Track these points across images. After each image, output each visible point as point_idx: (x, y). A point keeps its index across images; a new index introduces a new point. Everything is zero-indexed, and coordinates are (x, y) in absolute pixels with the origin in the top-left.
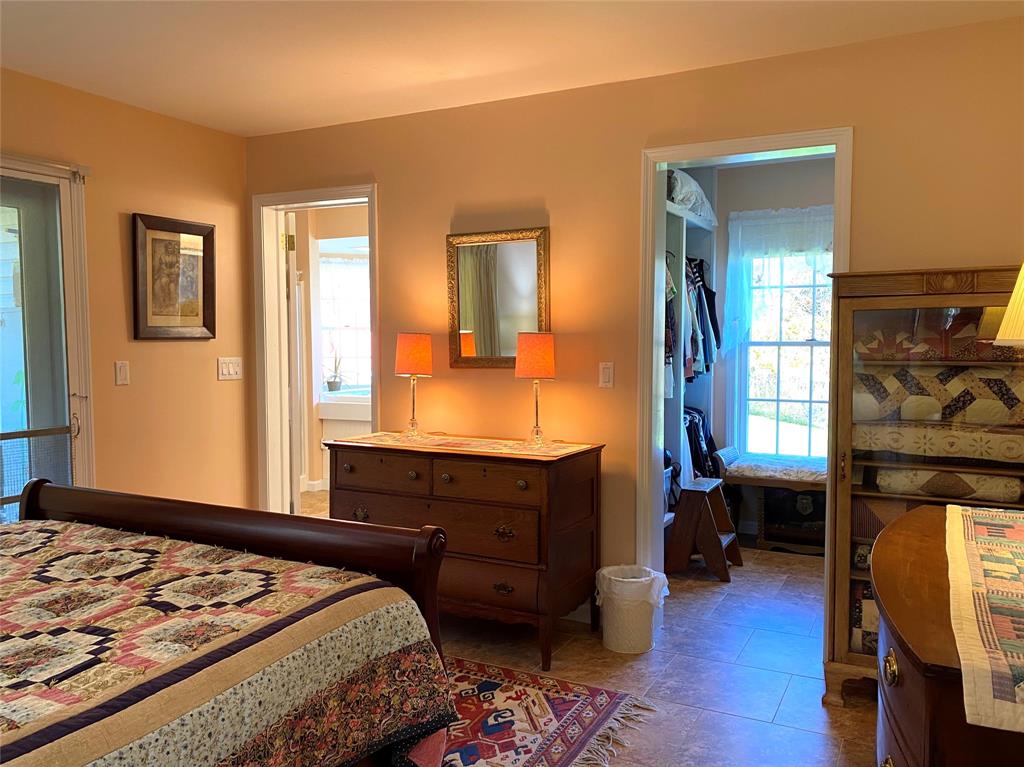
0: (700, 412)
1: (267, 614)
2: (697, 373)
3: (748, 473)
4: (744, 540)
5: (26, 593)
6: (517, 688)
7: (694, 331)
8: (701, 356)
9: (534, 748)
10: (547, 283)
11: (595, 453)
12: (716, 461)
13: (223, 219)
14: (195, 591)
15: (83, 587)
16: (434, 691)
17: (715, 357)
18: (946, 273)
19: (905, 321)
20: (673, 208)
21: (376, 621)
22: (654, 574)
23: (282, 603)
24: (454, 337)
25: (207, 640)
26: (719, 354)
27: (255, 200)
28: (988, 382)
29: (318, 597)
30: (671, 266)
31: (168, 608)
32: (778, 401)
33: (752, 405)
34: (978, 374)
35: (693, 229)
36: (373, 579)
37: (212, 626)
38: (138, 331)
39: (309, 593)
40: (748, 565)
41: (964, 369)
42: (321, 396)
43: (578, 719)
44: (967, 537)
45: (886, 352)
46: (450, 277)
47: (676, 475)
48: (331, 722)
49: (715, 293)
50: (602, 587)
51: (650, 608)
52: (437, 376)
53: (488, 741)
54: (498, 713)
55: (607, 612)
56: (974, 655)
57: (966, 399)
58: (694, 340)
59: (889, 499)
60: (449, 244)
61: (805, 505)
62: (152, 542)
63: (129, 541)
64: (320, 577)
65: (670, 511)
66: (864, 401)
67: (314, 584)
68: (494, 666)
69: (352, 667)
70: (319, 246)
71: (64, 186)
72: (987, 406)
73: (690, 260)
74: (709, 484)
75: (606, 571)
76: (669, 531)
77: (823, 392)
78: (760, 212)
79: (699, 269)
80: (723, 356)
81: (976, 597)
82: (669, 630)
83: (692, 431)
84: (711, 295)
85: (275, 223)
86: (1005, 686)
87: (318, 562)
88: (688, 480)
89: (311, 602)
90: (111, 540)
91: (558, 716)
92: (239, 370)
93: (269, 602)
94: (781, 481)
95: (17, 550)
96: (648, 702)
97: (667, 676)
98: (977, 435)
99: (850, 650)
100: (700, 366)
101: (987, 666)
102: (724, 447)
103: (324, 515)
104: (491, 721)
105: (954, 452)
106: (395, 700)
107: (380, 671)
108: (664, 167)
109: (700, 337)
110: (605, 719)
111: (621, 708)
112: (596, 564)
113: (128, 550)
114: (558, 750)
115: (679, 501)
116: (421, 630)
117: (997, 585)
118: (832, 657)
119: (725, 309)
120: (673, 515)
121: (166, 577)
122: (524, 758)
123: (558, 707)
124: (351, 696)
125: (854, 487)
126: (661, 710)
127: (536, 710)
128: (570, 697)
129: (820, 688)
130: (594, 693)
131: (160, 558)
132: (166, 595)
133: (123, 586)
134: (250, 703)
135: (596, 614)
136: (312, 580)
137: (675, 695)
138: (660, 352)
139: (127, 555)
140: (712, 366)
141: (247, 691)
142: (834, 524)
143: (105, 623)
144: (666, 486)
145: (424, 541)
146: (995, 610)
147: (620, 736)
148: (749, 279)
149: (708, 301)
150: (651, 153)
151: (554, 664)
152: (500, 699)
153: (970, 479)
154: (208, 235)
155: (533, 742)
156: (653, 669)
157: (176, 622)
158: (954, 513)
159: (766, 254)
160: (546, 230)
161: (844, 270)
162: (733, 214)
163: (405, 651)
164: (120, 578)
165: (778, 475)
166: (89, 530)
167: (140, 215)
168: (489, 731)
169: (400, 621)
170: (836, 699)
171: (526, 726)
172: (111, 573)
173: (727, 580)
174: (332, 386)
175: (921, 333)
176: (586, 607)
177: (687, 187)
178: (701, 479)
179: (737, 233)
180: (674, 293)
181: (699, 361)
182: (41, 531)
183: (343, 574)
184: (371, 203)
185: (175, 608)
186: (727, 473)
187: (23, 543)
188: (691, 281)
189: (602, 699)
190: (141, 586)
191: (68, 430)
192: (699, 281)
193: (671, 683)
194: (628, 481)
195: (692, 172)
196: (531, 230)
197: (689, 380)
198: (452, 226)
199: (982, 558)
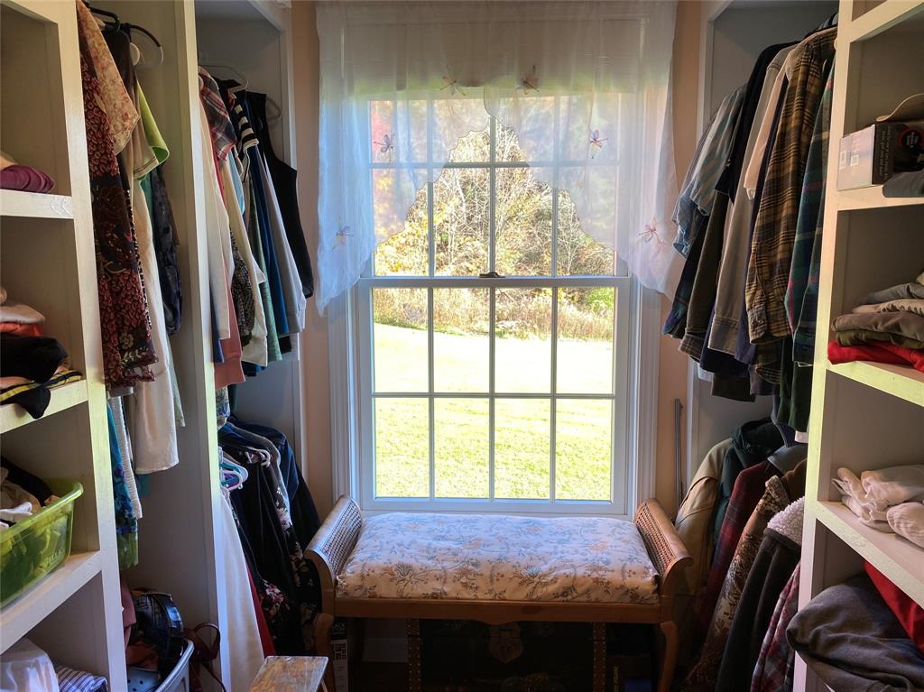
3: (387, 591)
7: (240, 265)
17: (301, 319)
26: (312, 310)
32: (431, 395)
49: (295, 172)
58: (240, 287)
80: (321, 312)
140: (298, 341)
159: (401, 87)
180: (160, 152)
181: (257, 340)
186: (339, 594)
192: (250, 137)
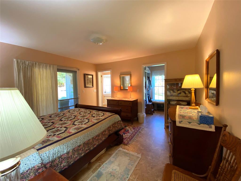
0: (149, 95)
1: (105, 117)
2: (149, 90)
4: (155, 110)
5: (79, 115)
6: (129, 126)
8: (149, 88)
9: (131, 133)
10: (131, 81)
11: (137, 100)
12: (151, 101)
13: (94, 73)
14: (96, 115)
15: (85, 115)
16: (121, 126)
18: (178, 79)
19: (173, 84)
20: (146, 71)
21: (115, 118)
22: (144, 114)
23: (106, 116)
24: (120, 87)
25: (99, 120)
26: (151, 88)
27: (97, 71)
28: (183, 91)
29: (109, 115)
30: (146, 78)
31: (94, 117)
32: (158, 93)
33: (155, 94)
34: (182, 90)
35: (148, 73)
36: (114, 114)
37: (99, 118)
38: (85, 87)
39: (108, 115)
40: (155, 113)
41: (180, 90)
42: (104, 93)
43: (136, 130)
44: (179, 109)
45: (171, 88)
46: (120, 80)
47: (146, 102)
48: (111, 128)
50: (138, 115)
51: (144, 118)
52: (119, 91)
53: (126, 132)
54: (127, 129)
55: (139, 118)
56: (177, 119)
57: (180, 93)
59: (172, 105)
60: (120, 76)
61: (162, 106)
62: (90, 110)
63: (88, 110)
64: (109, 113)
65: (146, 106)
66: (168, 93)
67: (109, 114)
68: (126, 124)
69: (113, 123)
70: (104, 76)
71: (77, 71)
72: (183, 94)
73: (147, 77)
74: (150, 103)
75: (139, 113)
76: (146, 109)
77: (164, 92)
78: (156, 71)
79: (149, 78)
81: (179, 115)
82: (146, 120)
83: (148, 97)
84: (150, 81)
85: (100, 74)
86: (180, 122)
87: (108, 112)
88: (148, 103)
89: (109, 116)
90: (86, 110)
91: (134, 130)
92: (96, 91)
93: (104, 116)
94: (159, 103)
95: (76, 111)
96: (144, 128)
97: (146, 125)
98: (182, 97)
99: (167, 122)
100: (149, 89)
101: (178, 120)
102: (152, 99)
103: (106, 107)
104: (126, 130)
105: (179, 99)
106: (118, 126)
107: (116, 123)
108: (144, 67)
109: (149, 86)
110: (139, 130)
111: (141, 129)
112: (138, 113)
113: (88, 111)
114: (134, 133)
115: (147, 105)
116: (120, 119)
117: (181, 113)
118: (165, 123)
119: (152, 83)
120: (146, 107)
121: (93, 114)
122: (130, 134)
123: (134, 129)
124: (113, 126)
125: (168, 103)
126: (146, 129)
127: (131, 129)
128: (135, 127)
129: (164, 127)
130: (138, 127)
131: (92, 112)
132: (93, 115)
133: (89, 115)
134: (104, 126)
135: (138, 118)
136: (108, 114)
137: (147, 128)
138: (144, 88)
139: (88, 112)
141: (104, 125)
142: (165, 108)
143: (88, 118)
144: (145, 104)
145: (120, 110)
146: (180, 116)
147: (141, 132)
148: (155, 79)
149: (150, 82)
150: (143, 65)
151: (133, 124)
152: (127, 128)
153: (181, 102)
154: (92, 76)
155: (131, 132)
156: (144, 124)
157: (95, 118)
158: (178, 106)
160: (131, 74)
161: (166, 79)
162: (153, 71)
163: (118, 121)
164: (88, 114)
165: (159, 102)
166: (83, 109)
167: (86, 74)
168: (126, 131)
169: (118, 118)
170: (166, 128)
171: (130, 131)
172: (87, 113)
173: (153, 115)
174: (105, 92)
175: (175, 86)
176: (136, 118)
177: (147, 69)
178: (149, 103)
179: (153, 73)
180: (146, 81)
182: (78, 109)
183: (111, 113)
184: (111, 71)
185: (95, 117)
186: (153, 102)
187: (77, 110)
188: (148, 79)
189: (139, 128)
190: (90, 115)
191: (78, 98)
193: (146, 126)
194: (141, 103)
195: (148, 67)
196: (129, 74)
197: (148, 91)
198: (120, 74)
199: (180, 111)
